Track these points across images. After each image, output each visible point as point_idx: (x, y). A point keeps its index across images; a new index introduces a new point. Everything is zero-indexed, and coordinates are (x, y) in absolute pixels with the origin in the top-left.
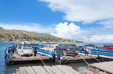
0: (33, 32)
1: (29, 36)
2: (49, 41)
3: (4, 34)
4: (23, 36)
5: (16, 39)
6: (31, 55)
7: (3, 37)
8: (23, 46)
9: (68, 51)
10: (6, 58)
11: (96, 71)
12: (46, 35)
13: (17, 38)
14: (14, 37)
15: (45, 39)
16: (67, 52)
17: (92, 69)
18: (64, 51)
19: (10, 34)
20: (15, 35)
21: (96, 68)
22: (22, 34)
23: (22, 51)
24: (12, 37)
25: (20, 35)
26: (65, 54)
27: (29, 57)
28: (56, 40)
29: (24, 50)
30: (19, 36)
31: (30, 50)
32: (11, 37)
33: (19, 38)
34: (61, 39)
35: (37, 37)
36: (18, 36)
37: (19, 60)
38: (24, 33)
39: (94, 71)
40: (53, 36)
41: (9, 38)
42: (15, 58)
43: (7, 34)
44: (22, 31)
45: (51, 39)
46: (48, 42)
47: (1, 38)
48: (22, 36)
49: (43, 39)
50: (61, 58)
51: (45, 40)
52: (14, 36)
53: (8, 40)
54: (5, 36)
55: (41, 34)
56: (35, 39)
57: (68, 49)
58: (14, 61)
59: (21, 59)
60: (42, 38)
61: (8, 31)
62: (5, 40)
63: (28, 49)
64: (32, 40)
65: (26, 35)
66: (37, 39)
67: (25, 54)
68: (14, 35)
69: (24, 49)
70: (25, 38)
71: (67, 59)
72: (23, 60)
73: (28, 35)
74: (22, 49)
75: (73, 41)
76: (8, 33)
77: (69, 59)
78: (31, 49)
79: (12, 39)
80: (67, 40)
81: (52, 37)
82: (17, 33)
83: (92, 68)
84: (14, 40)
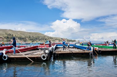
0: (20, 31)
1: (14, 36)
22: (6, 34)
28: (45, 40)
30: (1, 36)
34: (51, 38)
44: (8, 31)
45: (40, 38)
55: (30, 33)
56: (20, 38)
60: (30, 37)
65: (10, 35)
66: (23, 39)
80: (58, 40)
81: (42, 36)
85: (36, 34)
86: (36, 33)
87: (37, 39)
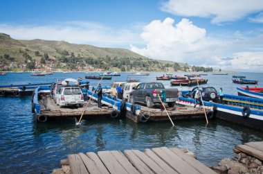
0: (84, 45)
1: (76, 56)
2: (126, 67)
3: (14, 51)
4: (60, 56)
5: (44, 63)
6: (81, 106)
7: (12, 60)
8: (64, 88)
9: (154, 97)
10: (33, 111)
11: (253, 165)
12: (119, 53)
13: (47, 62)
14: (40, 58)
15: (115, 62)
16: (152, 101)
17: (242, 158)
18: (147, 97)
19: (27, 50)
20: (42, 53)
21: (252, 156)
22: (57, 51)
23: (63, 99)
24: (33, 58)
25: (52, 53)
26: (148, 103)
27: (75, 110)
28: (144, 66)
29: (65, 96)
30: (50, 57)
31: (77, 96)
32: (30, 58)
33: (50, 60)
34: (155, 62)
35: (95, 58)
36: (48, 57)
37: (57, 115)
38: (64, 48)
39: (249, 165)
40: (136, 54)
41: (26, 62)
42: (49, 110)
43: (21, 52)
44: (59, 44)
45: (132, 62)
46: (123, 70)
47: (8, 62)
48: (58, 55)
49: (112, 64)
50: (138, 112)
51: (116, 65)
52: (38, 56)
53: (25, 65)
54: (16, 57)
55: (107, 50)
56: (91, 62)
57: (155, 95)
58: (48, 117)
59: (61, 112)
60: (109, 59)
61: (22, 42)
62: (17, 66)
63: (74, 93)
64: (83, 65)
65: (68, 54)
66: (96, 63)
67: (68, 104)
68: (37, 54)
69: (66, 94)
70: (66, 60)
71: (149, 114)
72: (63, 114)
73: (73, 54)
74: (62, 93)
75: (186, 68)
76: (23, 49)
77: (153, 115)
78: (80, 94)
79: (34, 64)
80: (171, 66)
81: (134, 57)
82: (45, 47)
83: (244, 155)
84: (39, 66)
85: (119, 51)
86: (119, 49)
87: (124, 64)
